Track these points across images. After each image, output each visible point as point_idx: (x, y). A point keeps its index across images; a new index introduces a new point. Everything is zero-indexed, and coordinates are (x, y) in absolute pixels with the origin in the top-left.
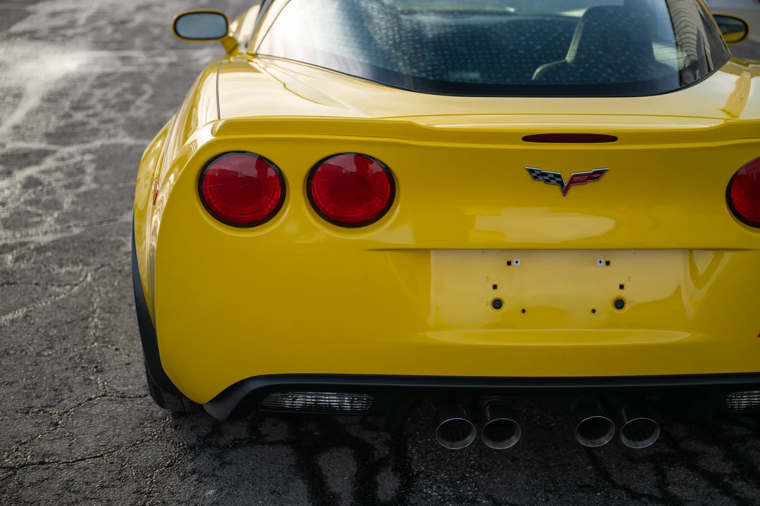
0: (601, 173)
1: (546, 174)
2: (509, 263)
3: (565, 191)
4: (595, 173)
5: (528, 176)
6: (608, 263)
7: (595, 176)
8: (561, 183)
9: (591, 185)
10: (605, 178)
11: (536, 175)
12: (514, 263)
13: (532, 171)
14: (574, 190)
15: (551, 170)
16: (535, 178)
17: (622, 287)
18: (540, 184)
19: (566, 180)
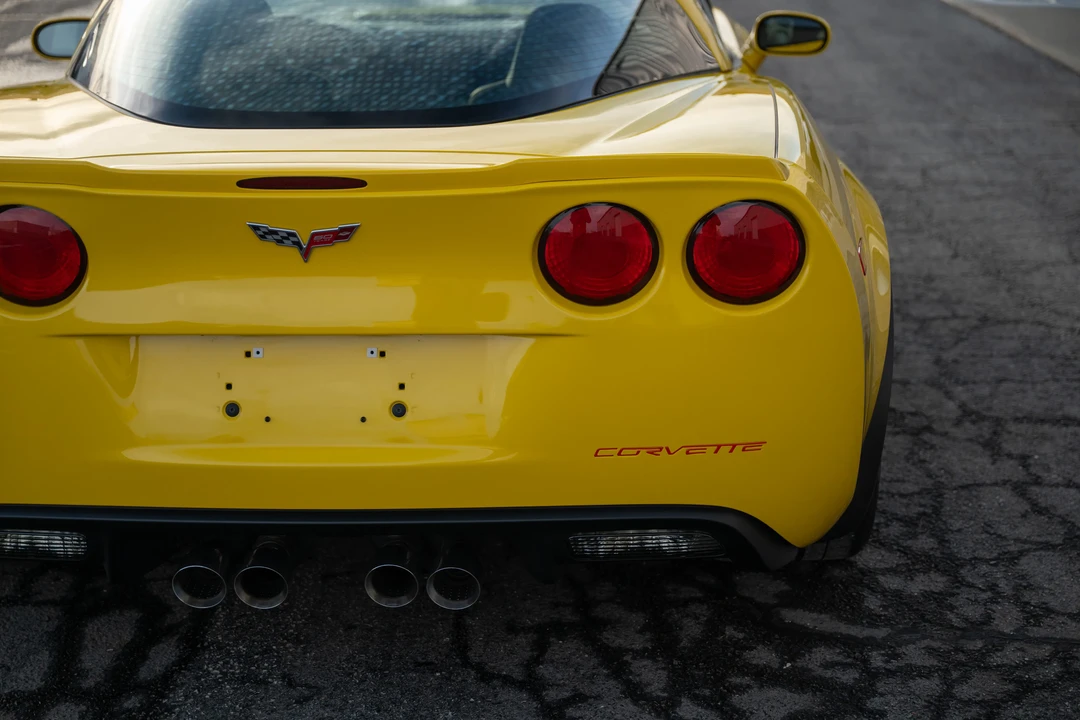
0: (352, 230)
1: (276, 233)
2: (248, 354)
3: (306, 254)
4: (343, 230)
5: (252, 236)
6: (382, 354)
7: (344, 234)
8: (298, 244)
9: (340, 247)
10: (357, 237)
11: (264, 234)
12: (254, 354)
13: (255, 228)
14: (318, 253)
15: (283, 227)
16: (262, 237)
17: (402, 386)
18: (270, 246)
19: (304, 241)
